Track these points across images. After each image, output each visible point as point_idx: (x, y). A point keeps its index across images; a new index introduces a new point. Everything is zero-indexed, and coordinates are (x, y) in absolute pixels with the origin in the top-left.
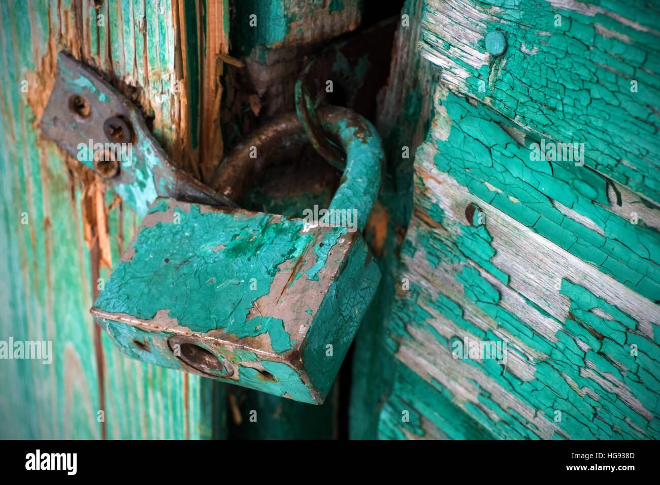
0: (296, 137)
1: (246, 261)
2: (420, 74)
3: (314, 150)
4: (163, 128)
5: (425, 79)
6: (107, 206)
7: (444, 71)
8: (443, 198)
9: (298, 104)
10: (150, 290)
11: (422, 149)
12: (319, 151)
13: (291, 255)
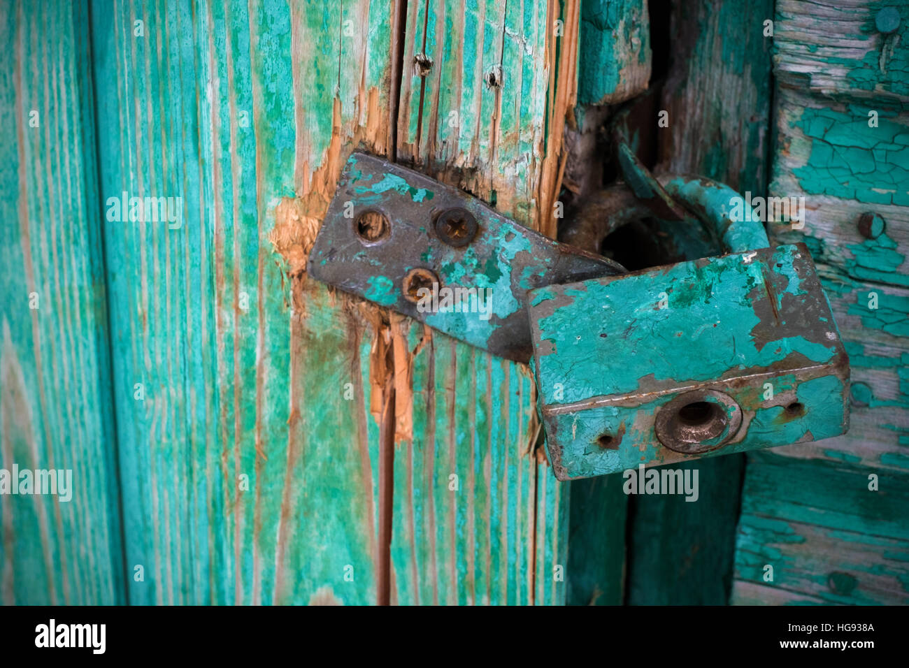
0: (621, 214)
1: (704, 304)
2: (724, 124)
3: (668, 208)
4: (515, 209)
5: (731, 128)
6: (411, 350)
7: (813, 77)
8: (820, 225)
9: (636, 163)
10: (609, 367)
11: (778, 183)
12: (673, 209)
13: (754, 284)
